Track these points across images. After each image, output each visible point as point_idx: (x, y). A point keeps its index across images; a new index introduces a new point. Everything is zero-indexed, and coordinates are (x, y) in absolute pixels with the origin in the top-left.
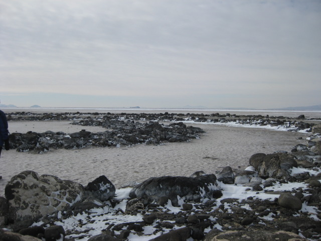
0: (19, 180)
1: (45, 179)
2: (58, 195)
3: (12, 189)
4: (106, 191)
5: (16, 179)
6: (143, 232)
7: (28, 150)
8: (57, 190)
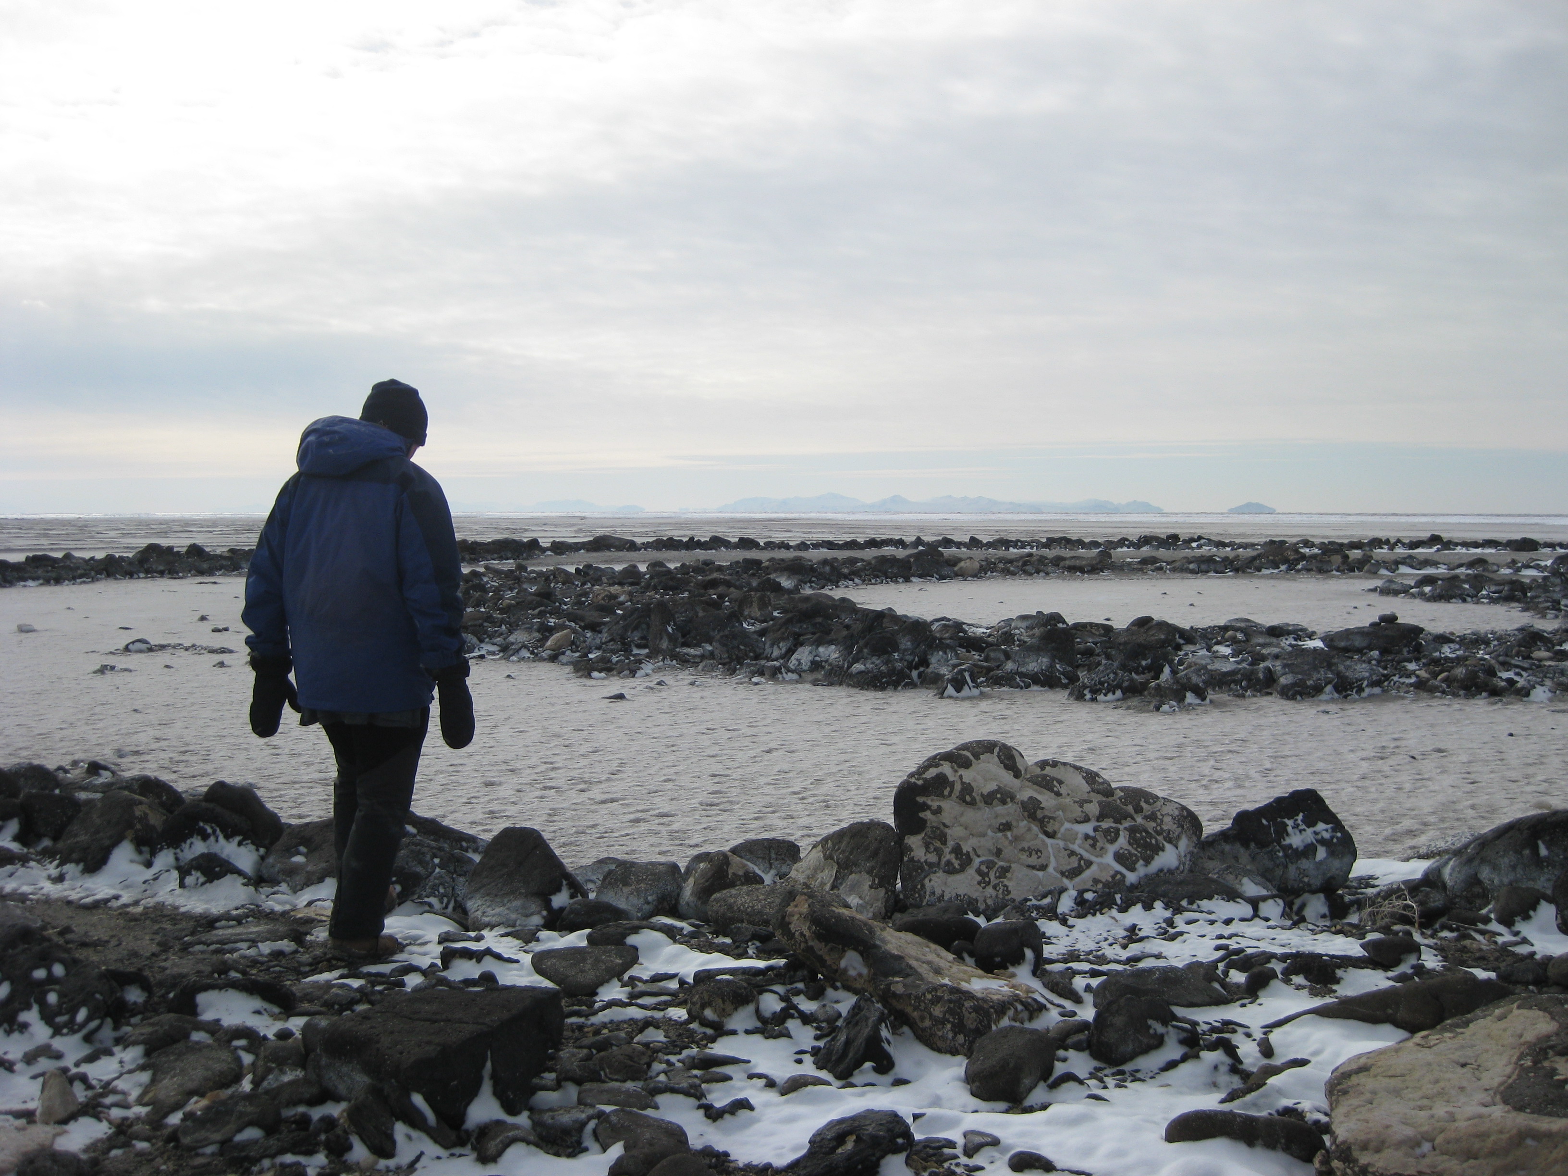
0: (946, 768)
1: (1046, 776)
2: (1087, 837)
3: (920, 799)
4: (1309, 850)
5: (937, 766)
6: (1335, 987)
7: (1119, 693)
8: (1087, 820)
